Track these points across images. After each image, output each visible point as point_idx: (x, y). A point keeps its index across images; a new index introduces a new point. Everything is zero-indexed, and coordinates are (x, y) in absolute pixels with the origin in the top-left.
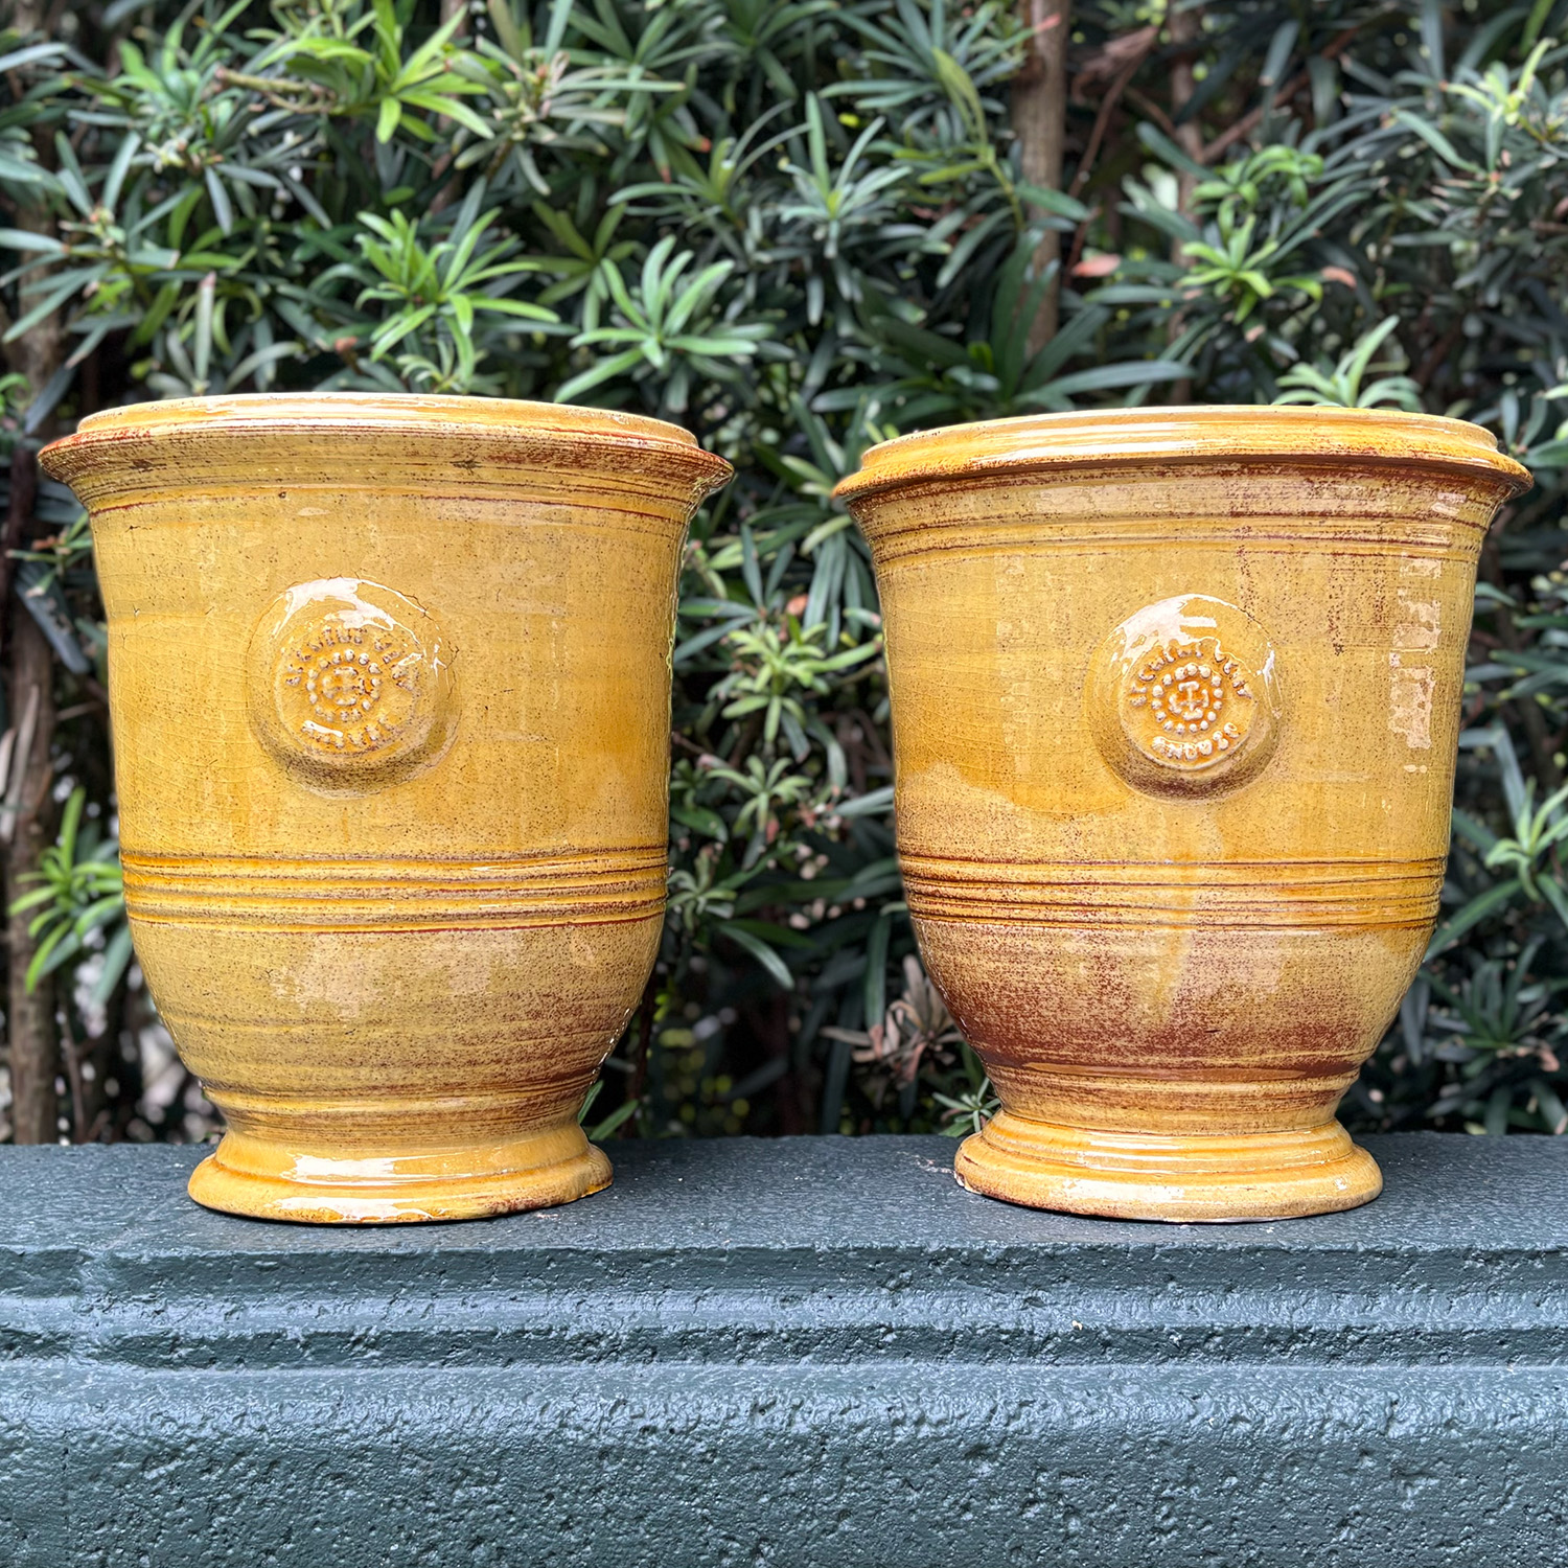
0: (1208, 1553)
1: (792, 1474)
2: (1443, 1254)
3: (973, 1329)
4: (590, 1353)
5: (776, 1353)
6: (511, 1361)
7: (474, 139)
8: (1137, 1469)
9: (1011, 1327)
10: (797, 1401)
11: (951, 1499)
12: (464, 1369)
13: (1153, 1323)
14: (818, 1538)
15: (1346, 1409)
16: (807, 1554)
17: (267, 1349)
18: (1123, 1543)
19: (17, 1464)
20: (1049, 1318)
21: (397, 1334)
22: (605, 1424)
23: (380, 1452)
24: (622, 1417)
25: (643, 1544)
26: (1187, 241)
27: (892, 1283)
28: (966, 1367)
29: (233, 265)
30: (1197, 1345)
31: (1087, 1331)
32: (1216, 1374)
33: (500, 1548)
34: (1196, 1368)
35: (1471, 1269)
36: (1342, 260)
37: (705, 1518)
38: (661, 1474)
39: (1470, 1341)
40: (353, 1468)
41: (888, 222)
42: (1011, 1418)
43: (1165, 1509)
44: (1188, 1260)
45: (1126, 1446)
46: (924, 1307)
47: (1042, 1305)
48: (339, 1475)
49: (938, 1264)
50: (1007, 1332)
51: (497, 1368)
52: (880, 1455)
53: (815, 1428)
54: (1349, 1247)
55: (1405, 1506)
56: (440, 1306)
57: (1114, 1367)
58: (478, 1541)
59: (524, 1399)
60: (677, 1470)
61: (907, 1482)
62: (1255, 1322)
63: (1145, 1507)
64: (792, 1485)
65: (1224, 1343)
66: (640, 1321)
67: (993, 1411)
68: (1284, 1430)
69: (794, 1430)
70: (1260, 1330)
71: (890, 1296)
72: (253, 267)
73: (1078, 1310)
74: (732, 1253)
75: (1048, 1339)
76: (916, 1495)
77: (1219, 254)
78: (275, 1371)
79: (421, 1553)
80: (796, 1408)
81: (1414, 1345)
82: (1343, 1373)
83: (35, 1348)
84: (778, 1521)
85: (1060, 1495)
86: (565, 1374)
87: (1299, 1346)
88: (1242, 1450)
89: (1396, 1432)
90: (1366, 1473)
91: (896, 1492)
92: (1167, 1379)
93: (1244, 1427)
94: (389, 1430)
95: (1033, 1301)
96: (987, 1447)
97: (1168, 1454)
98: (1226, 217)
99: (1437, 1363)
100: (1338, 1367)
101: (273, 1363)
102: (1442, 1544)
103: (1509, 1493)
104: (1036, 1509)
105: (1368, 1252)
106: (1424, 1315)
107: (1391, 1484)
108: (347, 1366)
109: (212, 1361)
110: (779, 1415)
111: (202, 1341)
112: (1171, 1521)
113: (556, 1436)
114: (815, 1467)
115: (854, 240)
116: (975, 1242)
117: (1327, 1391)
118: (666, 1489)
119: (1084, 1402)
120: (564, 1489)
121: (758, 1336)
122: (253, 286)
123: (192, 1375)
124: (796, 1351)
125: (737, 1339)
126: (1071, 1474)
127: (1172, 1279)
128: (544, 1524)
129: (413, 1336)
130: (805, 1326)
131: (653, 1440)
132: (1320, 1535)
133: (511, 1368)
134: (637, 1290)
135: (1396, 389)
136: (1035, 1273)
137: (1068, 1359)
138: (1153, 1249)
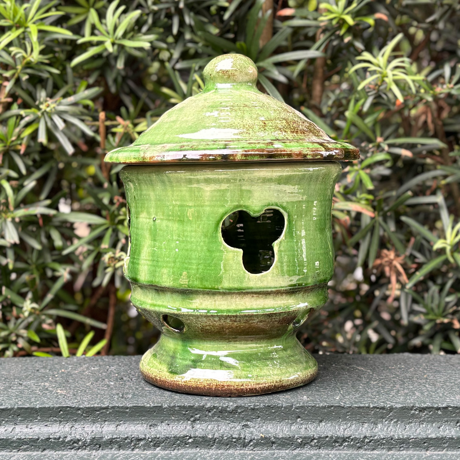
2: (403, 408)
3: (222, 437)
4: (75, 447)
5: (147, 446)
6: (44, 450)
9: (237, 436)
12: (27, 453)
13: (291, 435)
20: (252, 433)
26: (322, 2)
27: (192, 419)
28: (219, 452)
30: (308, 443)
31: (266, 438)
32: (314, 455)
34: (307, 452)
35: (414, 414)
36: (382, 9)
39: (412, 442)
44: (305, 410)
46: (204, 428)
47: (249, 427)
49: (210, 412)
50: (235, 438)
51: (39, 453)
54: (367, 405)
56: (18, 428)
57: (276, 451)
62: (330, 434)
65: (318, 442)
66: (95, 434)
70: (332, 437)
71: (191, 424)
73: (263, 430)
74: (130, 408)
75: (251, 441)
81: (390, 443)
82: (363, 454)
86: (65, 455)
87: (346, 444)
92: (295, 456)
95: (246, 426)
99: (400, 450)
100: (362, 452)
105: (374, 407)
106: (395, 432)
116: (224, 404)
121: (140, 440)
124: (154, 446)
125: (132, 441)
127: (299, 417)
129: (7, 440)
130: (158, 436)
133: (45, 452)
134: (94, 422)
135: (403, 62)
136: (247, 415)
137: (258, 448)
138: (292, 406)
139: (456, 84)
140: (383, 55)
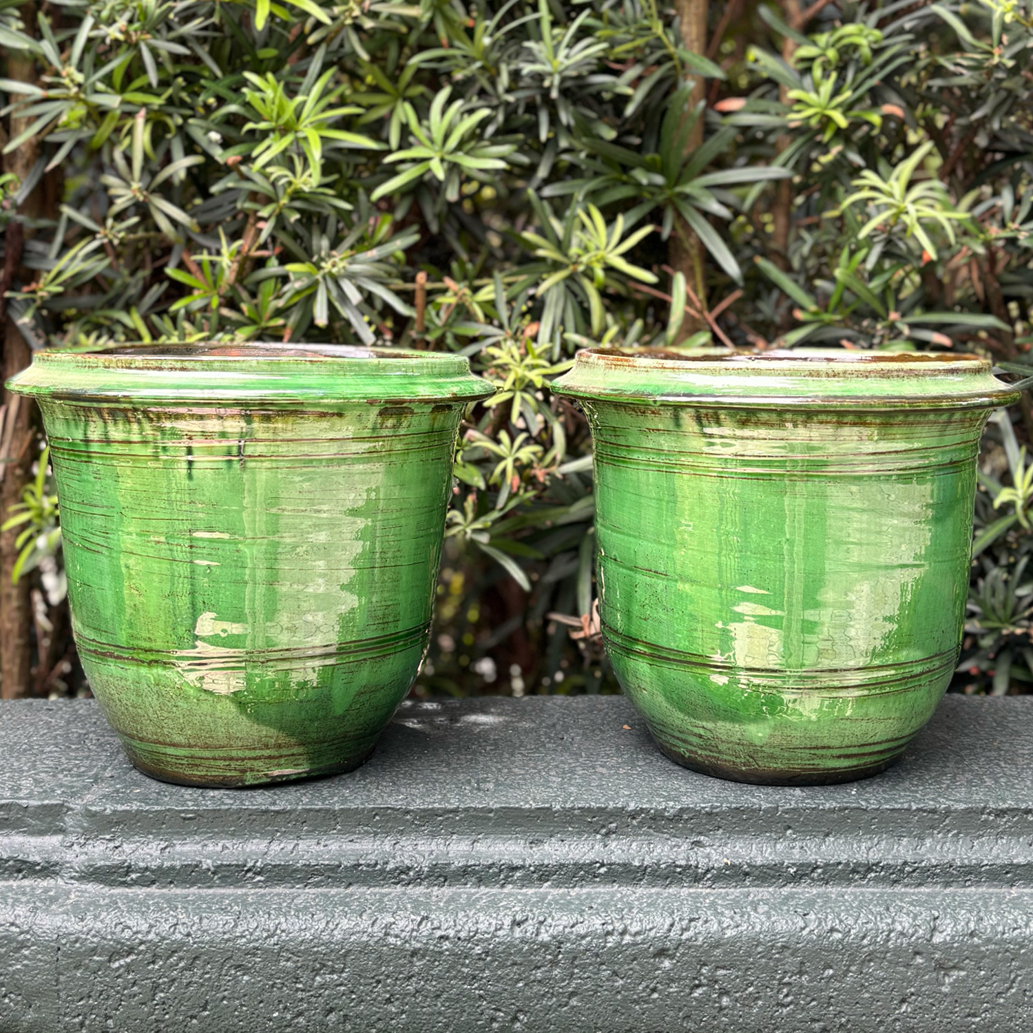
0: (813, 1020)
1: (539, 968)
2: (968, 811)
3: (658, 864)
4: (403, 880)
5: (527, 881)
6: (350, 884)
7: (318, 25)
8: (767, 964)
9: (683, 863)
10: (541, 918)
11: (644, 984)
12: (319, 890)
13: (777, 860)
14: (555, 1010)
15: (904, 922)
16: (548, 1021)
17: (188, 875)
18: (757, 1014)
19: (26, 957)
20: (708, 856)
21: (275, 866)
22: (415, 934)
23: (266, 951)
24: (426, 928)
25: (440, 1013)
26: (791, 88)
27: (604, 831)
28: (654, 890)
29: (156, 102)
30: (806, 875)
31: (733, 866)
32: (819, 895)
33: (345, 1016)
34: (807, 891)
35: (986, 821)
36: (894, 97)
37: (481, 996)
38: (452, 967)
39: (986, 872)
40: (248, 961)
41: (593, 73)
42: (684, 930)
43: (785, 990)
44: (800, 816)
45: (760, 949)
46: (625, 848)
47: (704, 846)
48: (240, 966)
49: (634, 818)
50: (680, 866)
51: (342, 890)
52: (597, 955)
53: (554, 937)
54: (906, 806)
55: (945, 989)
56: (302, 845)
57: (751, 889)
58: (331, 1011)
59: (361, 916)
60: (463, 965)
61: (615, 973)
62: (843, 858)
63: (772, 990)
64: (539, 974)
65: (823, 873)
66: (436, 858)
67: (672, 925)
68: (864, 937)
69: (540, 939)
70: (847, 864)
71: (602, 840)
72: (170, 101)
73: (727, 850)
74: (497, 811)
75: (708, 871)
76: (621, 982)
77: (811, 97)
78: (194, 890)
79: (293, 1019)
80: (541, 923)
81: (949, 875)
82: (902, 894)
83: (36, 872)
84: (529, 999)
85: (716, 982)
86: (387, 895)
87: (873, 875)
88: (836, 951)
89: (938, 939)
90: (918, 967)
91: (608, 980)
92: (787, 898)
93: (837, 936)
94: (272, 936)
95: (697, 844)
96: (668, 950)
97: (787, 954)
98: (817, 72)
99: (964, 886)
100: (899, 889)
101: (193, 884)
102: (969, 1015)
103: (1013, 981)
104: (700, 991)
105: (918, 810)
106: (955, 852)
107: (934, 975)
108: (242, 887)
109: (153, 882)
110: (530, 927)
111: (147, 869)
112: (789, 999)
113: (382, 941)
114: (554, 963)
115: (569, 84)
116: (660, 803)
117: (892, 909)
118: (455, 977)
119: (732, 918)
120: (388, 976)
121: (516, 869)
122: (170, 115)
123: (141, 892)
124: (540, 879)
125: (501, 871)
126: (724, 968)
127: (789, 828)
128: (374, 1000)
129: (286, 867)
130: (546, 862)
131: (446, 945)
132: (889, 1009)
133: (351, 889)
134: (433, 835)
135: (931, 189)
136: (699, 824)
137: (720, 884)
138: (777, 809)
139: (1024, 222)
140: (897, 179)
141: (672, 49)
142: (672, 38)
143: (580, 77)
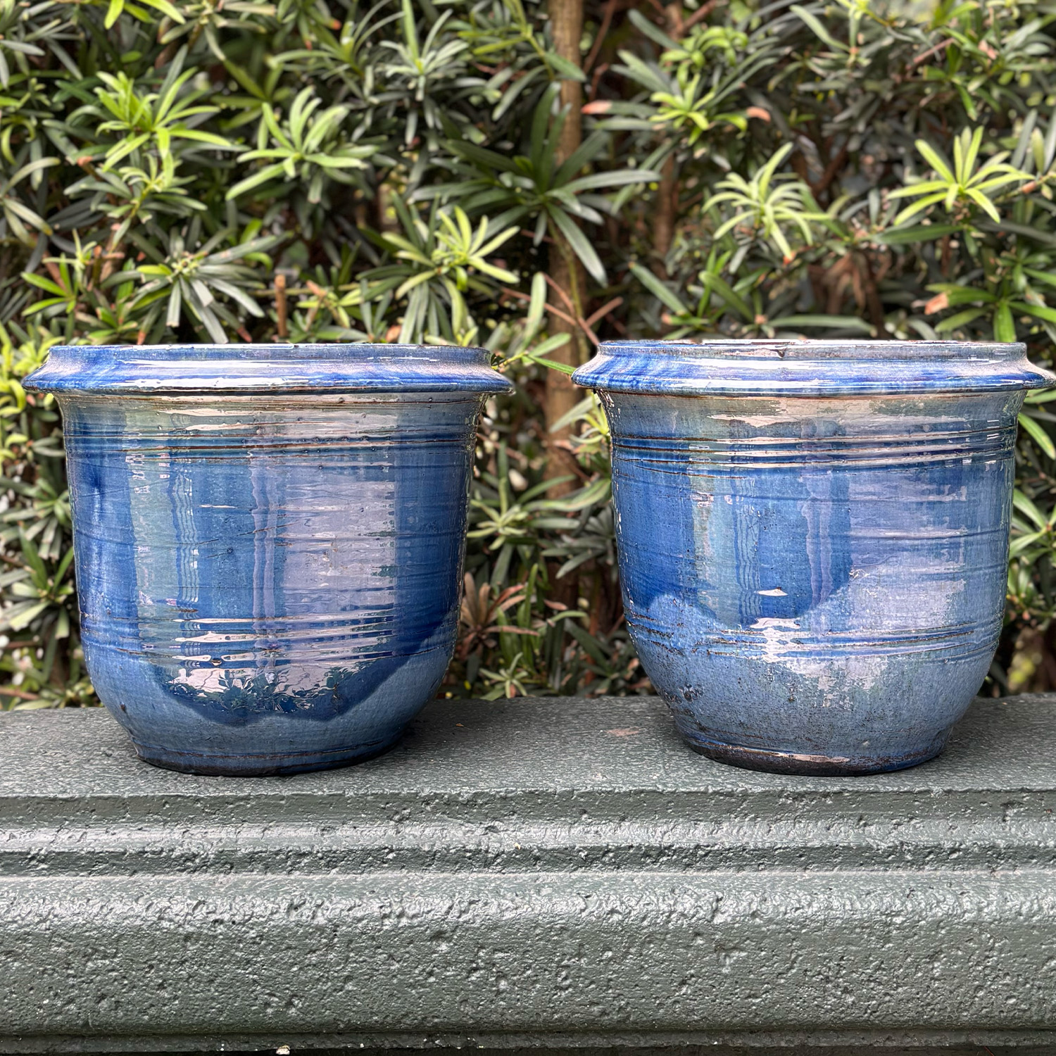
0: (592, 1003)
1: (314, 952)
2: (766, 795)
3: (448, 849)
4: (189, 867)
5: (314, 867)
6: (135, 872)
8: (545, 947)
9: (472, 847)
10: (319, 902)
11: (421, 968)
12: (104, 878)
13: (570, 844)
14: (331, 995)
15: (687, 904)
16: (323, 1006)
18: (535, 997)
20: (500, 842)
21: (59, 854)
22: (189, 917)
23: (37, 936)
24: (201, 913)
25: (213, 999)
26: (659, 90)
27: (397, 817)
28: (442, 876)
29: (15, 105)
30: (597, 859)
31: (524, 850)
32: (607, 879)
33: (117, 1002)
34: (595, 874)
35: (783, 804)
36: (761, 101)
37: (255, 981)
38: (226, 951)
39: (779, 855)
40: (19, 947)
41: (459, 76)
42: (462, 912)
43: (564, 973)
44: (596, 800)
45: (538, 931)
46: (418, 834)
47: (497, 832)
48: (10, 952)
49: (428, 804)
50: (470, 851)
51: (126, 878)
52: (373, 938)
53: (330, 921)
54: (702, 789)
55: (725, 971)
56: (90, 834)
57: (541, 874)
58: (103, 997)
59: (137, 901)
60: (237, 949)
61: (391, 956)
62: (636, 842)
63: (550, 972)
64: (314, 958)
65: (615, 857)
66: (224, 846)
67: (451, 908)
68: (644, 919)
69: (316, 921)
70: (639, 848)
71: (396, 826)
72: (29, 105)
73: (520, 835)
74: (290, 797)
75: (498, 855)
76: (397, 966)
77: (678, 100)
79: (63, 1006)
80: (318, 906)
81: (741, 858)
82: (693, 878)
84: (304, 983)
85: (494, 965)
86: (170, 881)
87: (665, 859)
88: (615, 933)
89: (719, 919)
90: (698, 948)
91: (384, 964)
92: (573, 883)
93: (617, 917)
94: (44, 921)
95: (492, 829)
96: (445, 932)
97: (565, 936)
98: (682, 74)
99: (757, 870)
100: (691, 873)
102: (749, 996)
103: (794, 962)
104: (477, 974)
105: (715, 793)
106: (751, 836)
107: (715, 956)
108: (25, 875)
110: (307, 911)
112: (568, 982)
113: (155, 926)
114: (330, 947)
115: (438, 87)
116: (454, 789)
117: (677, 891)
118: (229, 962)
119: (513, 901)
120: (161, 961)
121: (304, 855)
122: (28, 118)
124: (327, 865)
125: (288, 857)
126: (501, 950)
127: (585, 812)
128: (147, 985)
129: (70, 854)
130: (334, 848)
131: (220, 929)
132: (668, 991)
133: (136, 877)
134: (224, 823)
136: (493, 810)
137: (510, 869)
138: (572, 792)
141: (542, 53)
142: (542, 42)
143: (447, 80)
